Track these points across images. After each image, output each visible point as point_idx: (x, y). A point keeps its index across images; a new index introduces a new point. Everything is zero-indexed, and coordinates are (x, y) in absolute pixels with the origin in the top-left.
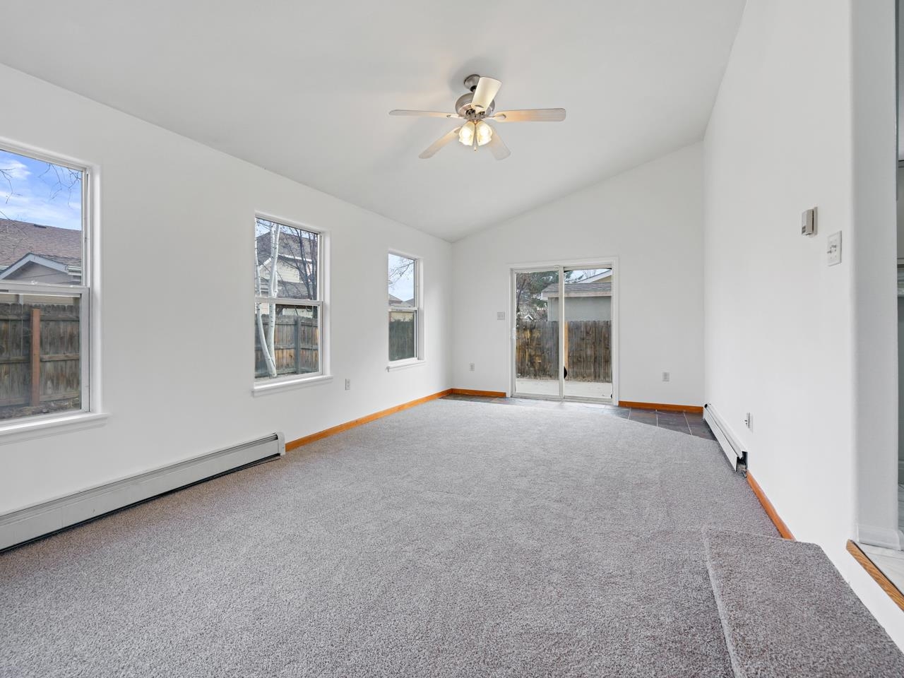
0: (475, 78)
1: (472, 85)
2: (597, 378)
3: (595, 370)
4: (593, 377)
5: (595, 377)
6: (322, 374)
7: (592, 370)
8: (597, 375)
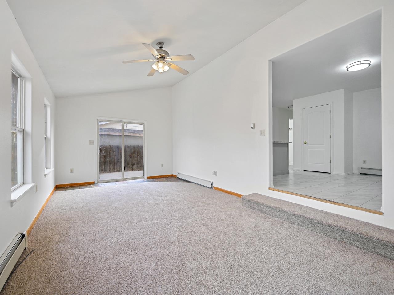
0: (162, 44)
1: (161, 46)
2: (106, 171)
3: (105, 167)
4: (104, 171)
5: (105, 171)
6: (23, 183)
7: (104, 168)
8: (106, 170)
